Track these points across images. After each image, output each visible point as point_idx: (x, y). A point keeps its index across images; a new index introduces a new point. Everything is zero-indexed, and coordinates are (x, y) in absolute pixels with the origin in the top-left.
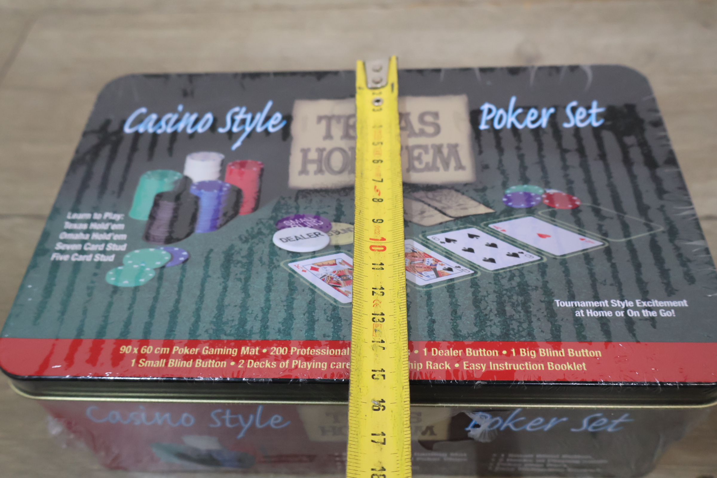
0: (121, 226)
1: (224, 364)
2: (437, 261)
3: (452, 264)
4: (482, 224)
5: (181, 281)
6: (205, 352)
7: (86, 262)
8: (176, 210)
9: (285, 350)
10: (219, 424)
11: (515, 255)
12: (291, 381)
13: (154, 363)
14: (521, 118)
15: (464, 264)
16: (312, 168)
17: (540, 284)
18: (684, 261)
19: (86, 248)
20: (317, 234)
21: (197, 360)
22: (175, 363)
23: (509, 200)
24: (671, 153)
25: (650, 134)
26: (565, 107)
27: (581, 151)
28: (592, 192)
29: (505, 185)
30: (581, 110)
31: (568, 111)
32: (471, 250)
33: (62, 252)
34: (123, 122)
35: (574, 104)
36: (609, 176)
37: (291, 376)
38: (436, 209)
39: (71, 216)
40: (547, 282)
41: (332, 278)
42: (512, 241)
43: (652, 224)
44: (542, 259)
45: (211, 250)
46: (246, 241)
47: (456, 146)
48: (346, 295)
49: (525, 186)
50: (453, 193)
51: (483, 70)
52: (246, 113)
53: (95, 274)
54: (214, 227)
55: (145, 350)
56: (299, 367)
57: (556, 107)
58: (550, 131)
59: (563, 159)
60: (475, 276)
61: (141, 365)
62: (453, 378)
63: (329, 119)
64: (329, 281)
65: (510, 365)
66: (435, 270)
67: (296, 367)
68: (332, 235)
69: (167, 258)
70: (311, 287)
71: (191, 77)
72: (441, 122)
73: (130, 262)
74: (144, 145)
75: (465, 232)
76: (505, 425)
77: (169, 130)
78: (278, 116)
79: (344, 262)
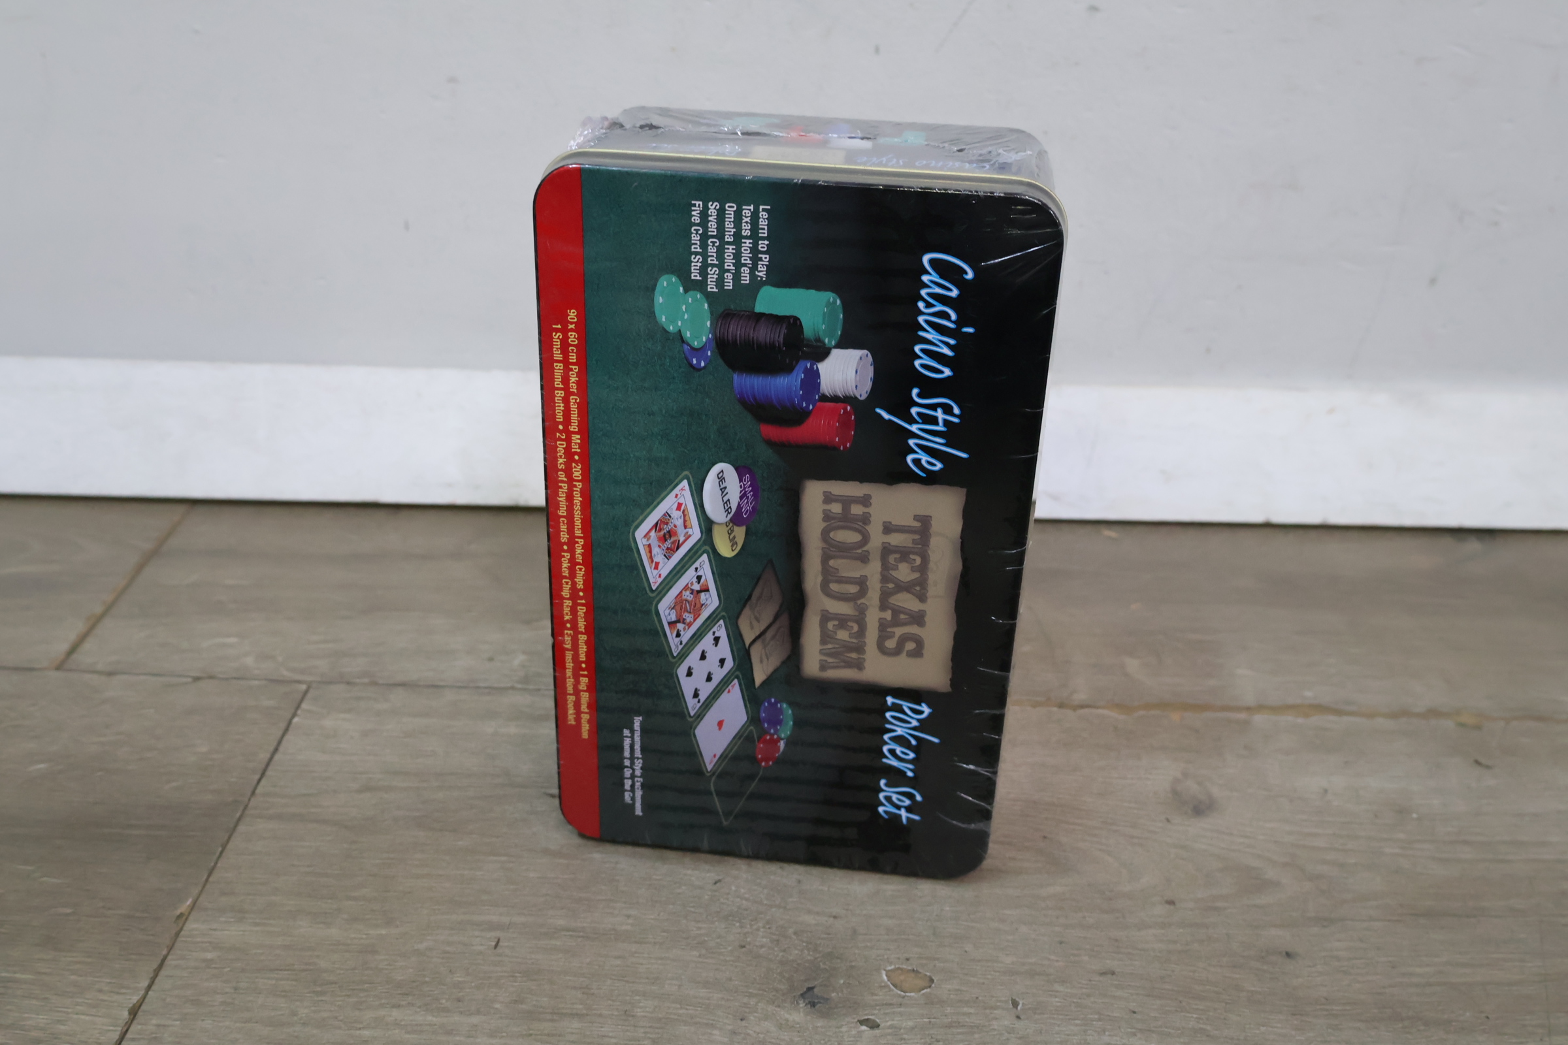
0: (746, 279)
1: (560, 418)
2: (690, 625)
3: (685, 639)
4: (738, 674)
6: (573, 399)
8: (769, 347)
9: (579, 477)
11: (696, 696)
13: (557, 348)
14: (900, 740)
15: (686, 649)
16: (836, 508)
17: (661, 709)
18: (685, 828)
20: (729, 510)
21: (563, 392)
22: (559, 369)
23: (773, 705)
26: (914, 788)
27: (842, 786)
28: (777, 780)
29: (794, 705)
30: (906, 803)
31: (906, 790)
32: (703, 658)
33: (704, 213)
34: (944, 250)
35: (920, 798)
37: (551, 483)
38: (763, 634)
39: (766, 210)
40: (663, 716)
41: (667, 524)
42: (714, 697)
43: (731, 818)
44: (691, 717)
47: (860, 668)
48: (645, 536)
49: (791, 723)
50: (786, 654)
52: (948, 424)
53: (671, 261)
55: (573, 336)
56: (560, 490)
57: (915, 778)
58: (876, 765)
59: (829, 767)
60: (670, 657)
61: (555, 336)
63: (923, 531)
64: (664, 520)
65: (570, 668)
66: (677, 622)
68: (727, 526)
69: (696, 344)
70: (655, 503)
73: (691, 300)
75: (728, 657)
77: (922, 320)
78: (937, 466)
79: (688, 537)
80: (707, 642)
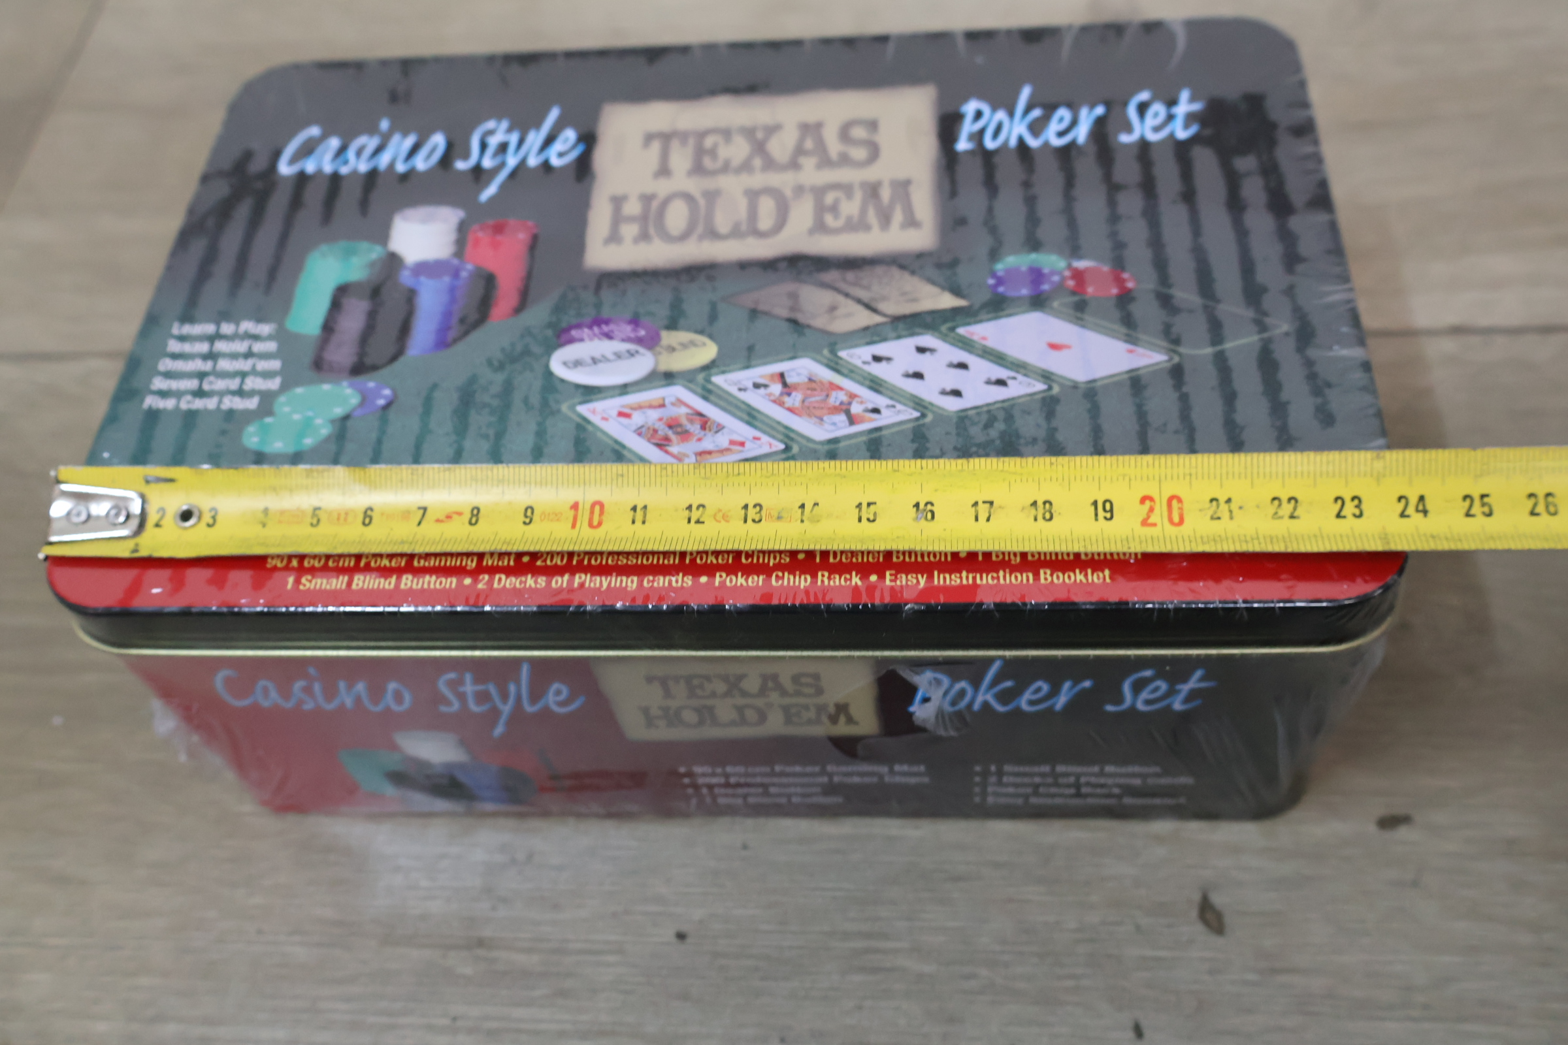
0: (271, 346)
1: (451, 583)
2: (852, 396)
3: (881, 401)
4: (944, 328)
5: (379, 442)
7: (206, 411)
8: (372, 316)
9: (563, 557)
10: (456, 706)
11: (1001, 383)
12: (571, 609)
13: (327, 583)
14: (1036, 128)
15: (902, 399)
16: (629, 231)
17: (1041, 433)
18: (1317, 385)
19: (206, 387)
20: (632, 352)
21: (404, 577)
22: (364, 582)
23: (1000, 281)
24: (1323, 185)
25: (1287, 151)
26: (1125, 104)
27: (1148, 186)
28: (1161, 265)
29: (994, 255)
30: (1158, 109)
31: (1132, 112)
32: (918, 376)
33: (163, 394)
34: (277, 155)
35: (1144, 96)
36: (1196, 229)
37: (571, 601)
38: (859, 301)
39: (180, 329)
40: (1055, 429)
41: (655, 431)
42: (998, 358)
43: (1268, 321)
44: (1050, 388)
45: (435, 386)
46: (501, 367)
47: (906, 183)
49: (1033, 256)
50: (895, 272)
51: (973, 36)
52: (510, 130)
53: (223, 432)
54: (443, 342)
55: (312, 560)
56: (587, 585)
57: (1108, 104)
58: (1092, 150)
59: (1112, 203)
60: (921, 422)
61: (305, 585)
62: (864, 599)
63: (666, 138)
64: (649, 436)
65: (971, 576)
66: (848, 413)
67: (582, 585)
68: (660, 353)
69: (355, 400)
70: (617, 447)
71: (408, 65)
72: (882, 138)
73: (287, 409)
74: (314, 197)
75: (911, 342)
76: (980, 699)
77: (363, 167)
78: (570, 135)
79: (680, 402)
80: (886, 372)
